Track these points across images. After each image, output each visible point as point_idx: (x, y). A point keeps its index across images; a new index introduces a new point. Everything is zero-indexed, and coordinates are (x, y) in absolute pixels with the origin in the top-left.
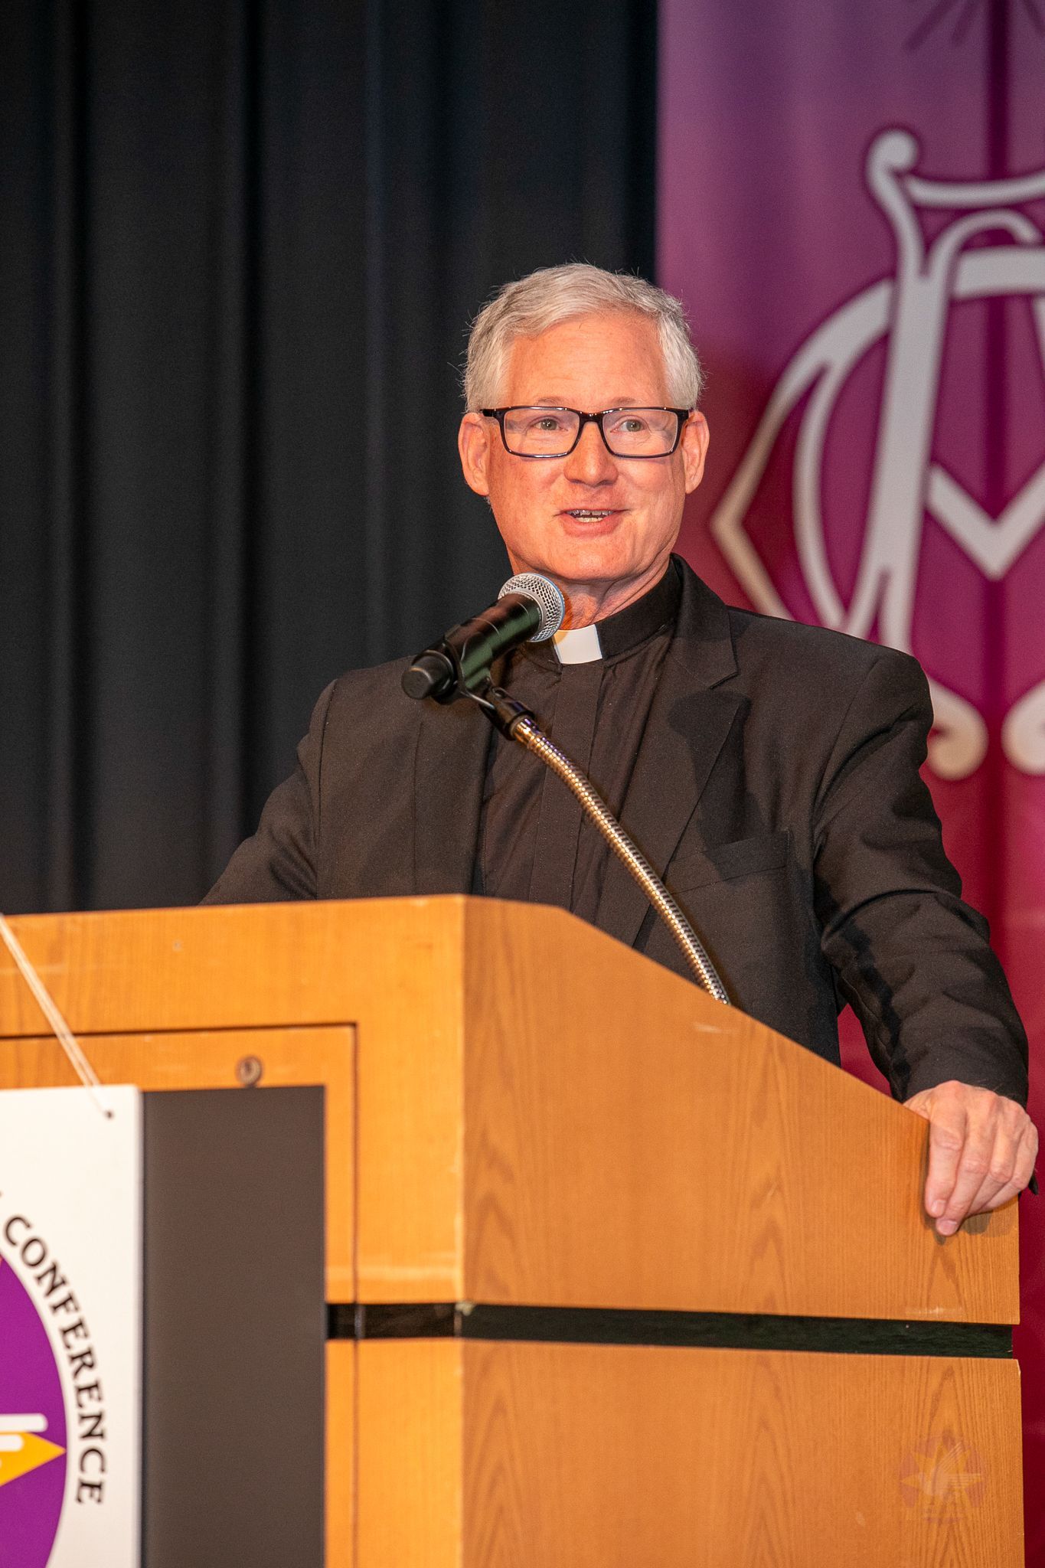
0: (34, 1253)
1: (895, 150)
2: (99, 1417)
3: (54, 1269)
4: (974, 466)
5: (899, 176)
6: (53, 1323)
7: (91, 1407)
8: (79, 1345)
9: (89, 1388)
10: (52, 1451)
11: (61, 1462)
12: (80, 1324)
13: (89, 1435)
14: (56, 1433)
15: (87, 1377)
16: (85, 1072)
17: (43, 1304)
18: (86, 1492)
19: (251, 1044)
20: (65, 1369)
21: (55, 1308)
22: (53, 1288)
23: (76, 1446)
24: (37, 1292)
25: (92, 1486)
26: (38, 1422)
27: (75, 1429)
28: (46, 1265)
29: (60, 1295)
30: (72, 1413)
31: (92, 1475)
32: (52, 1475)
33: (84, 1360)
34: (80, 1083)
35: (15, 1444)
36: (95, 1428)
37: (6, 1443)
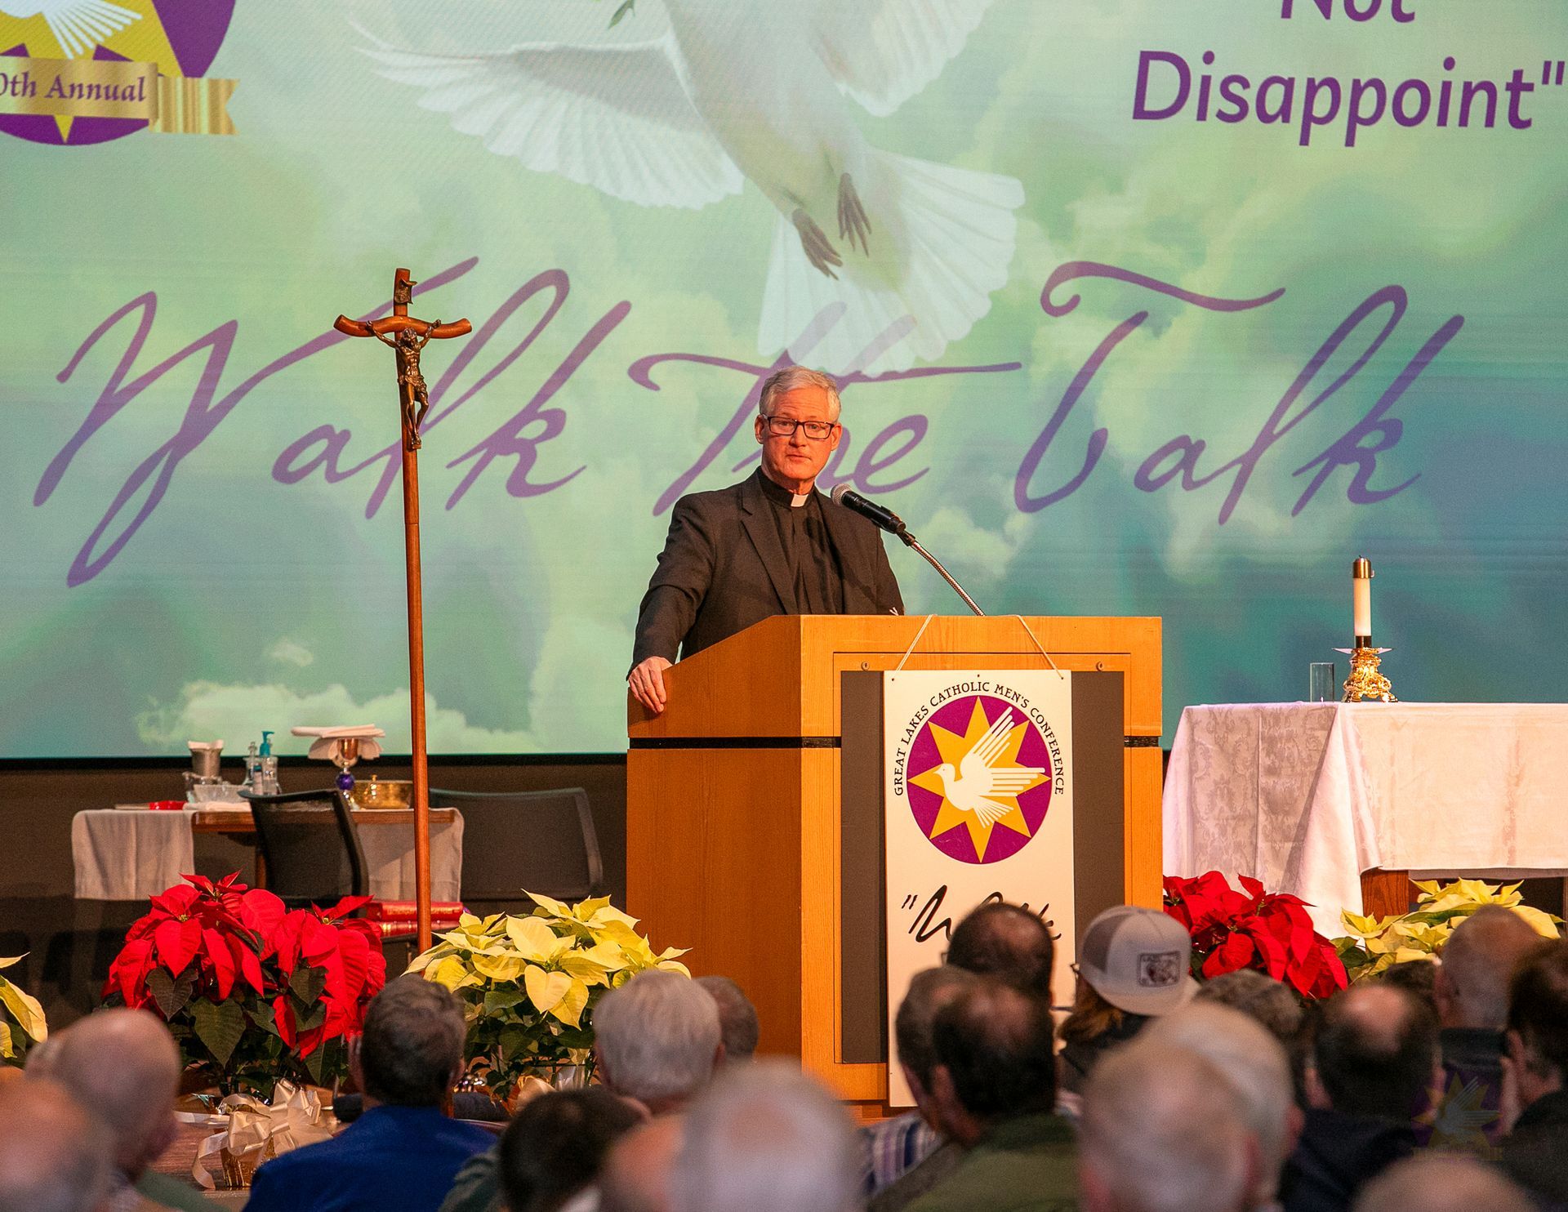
0: (1040, 719)
2: (1062, 769)
3: (1046, 724)
6: (1047, 741)
7: (1059, 766)
8: (1055, 748)
9: (1058, 760)
10: (1047, 779)
11: (1050, 781)
12: (1055, 741)
13: (1058, 774)
14: (1048, 773)
15: (1057, 757)
16: (1054, 667)
17: (1043, 735)
18: (1058, 791)
19: (1100, 658)
20: (1051, 755)
21: (1047, 736)
22: (1046, 730)
23: (1054, 777)
24: (1041, 731)
25: (1060, 789)
26: (1043, 770)
27: (1054, 772)
28: (1044, 723)
29: (1048, 733)
30: (1053, 767)
31: (1060, 786)
32: (1048, 785)
33: (1057, 752)
34: (1053, 669)
35: (1035, 776)
36: (1060, 772)
37: (1032, 776)
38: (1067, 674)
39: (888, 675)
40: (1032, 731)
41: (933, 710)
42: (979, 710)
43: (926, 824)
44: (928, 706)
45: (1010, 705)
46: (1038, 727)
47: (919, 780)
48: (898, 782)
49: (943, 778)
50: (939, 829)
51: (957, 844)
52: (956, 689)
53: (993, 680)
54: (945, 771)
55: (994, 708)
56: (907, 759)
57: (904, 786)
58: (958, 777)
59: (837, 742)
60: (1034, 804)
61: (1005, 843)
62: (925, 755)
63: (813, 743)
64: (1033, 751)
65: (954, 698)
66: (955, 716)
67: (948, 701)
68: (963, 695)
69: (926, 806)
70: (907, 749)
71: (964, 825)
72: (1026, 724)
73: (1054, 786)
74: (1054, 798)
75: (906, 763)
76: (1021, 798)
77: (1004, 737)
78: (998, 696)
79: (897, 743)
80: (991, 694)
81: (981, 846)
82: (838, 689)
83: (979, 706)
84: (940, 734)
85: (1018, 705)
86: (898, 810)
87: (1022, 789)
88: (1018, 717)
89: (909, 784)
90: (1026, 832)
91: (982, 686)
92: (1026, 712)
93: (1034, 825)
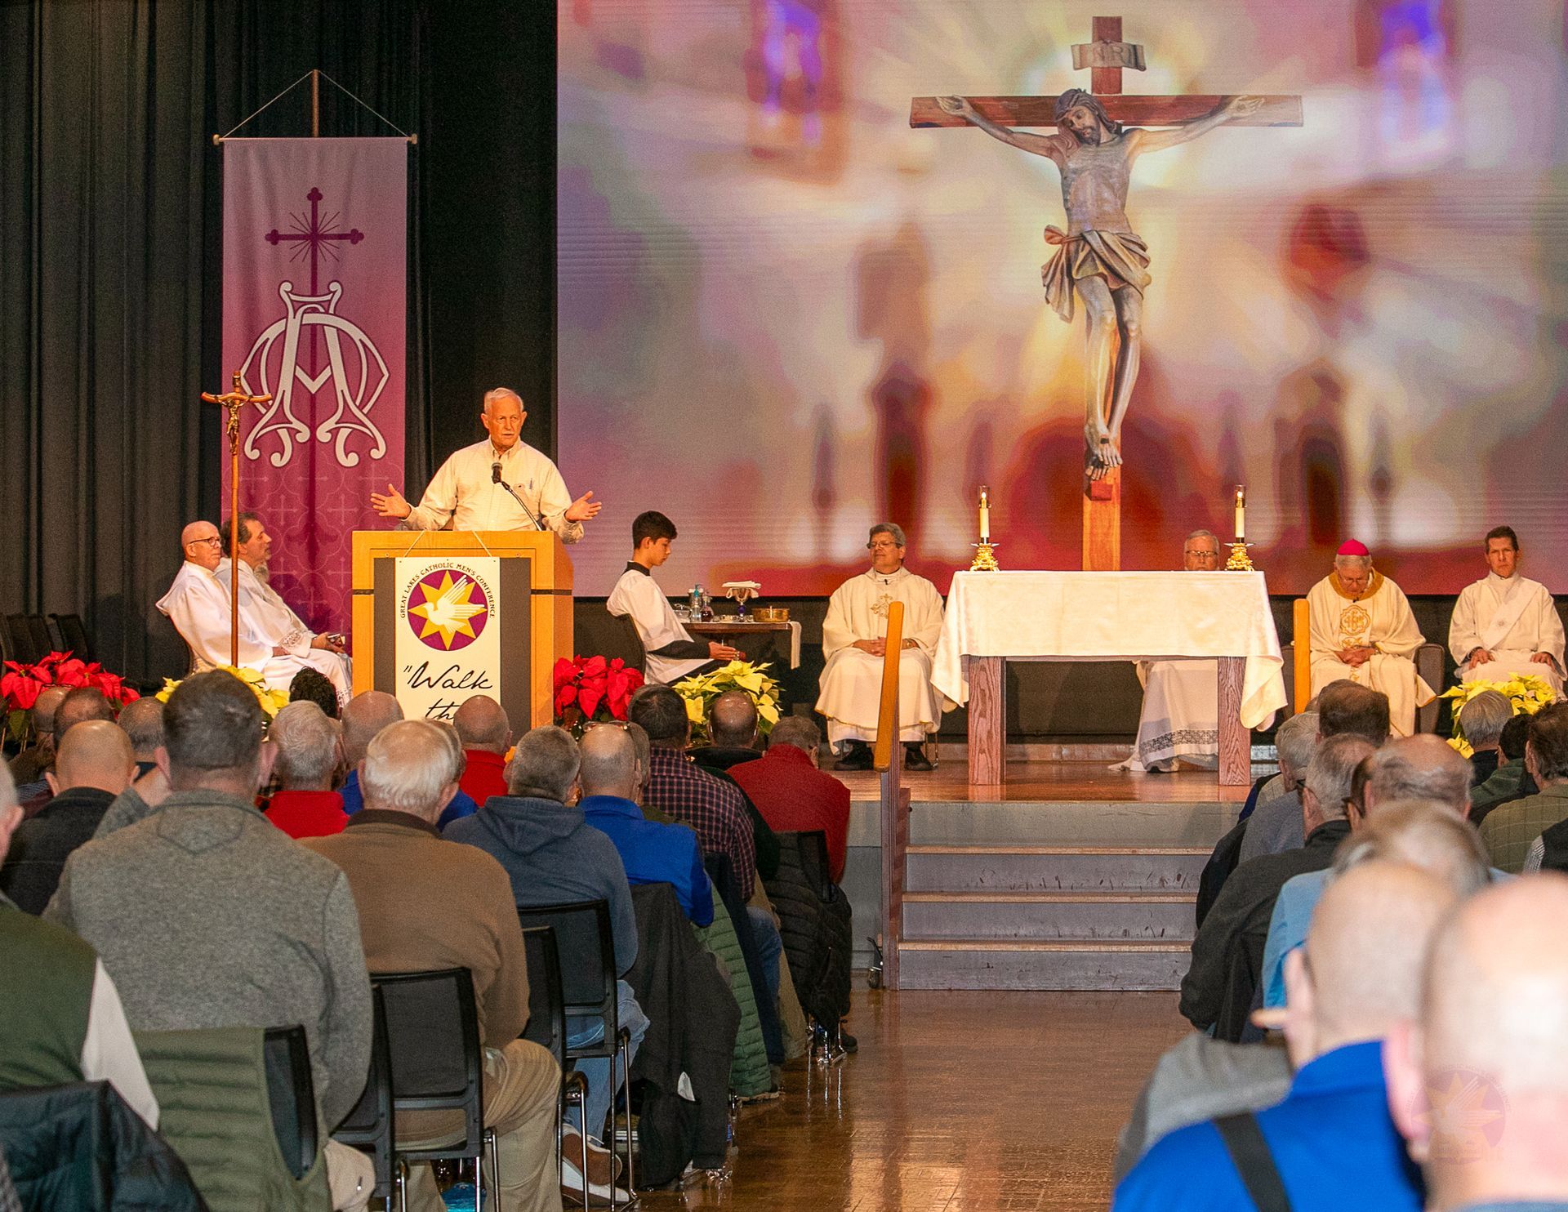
0: (482, 581)
1: (287, 286)
2: (494, 605)
4: (308, 368)
5: (287, 292)
6: (485, 592)
7: (492, 604)
8: (490, 595)
9: (491, 601)
10: (485, 610)
11: (487, 611)
12: (490, 591)
14: (486, 607)
15: (491, 599)
17: (483, 589)
19: (520, 551)
22: (485, 586)
23: (489, 609)
24: (482, 587)
25: (492, 615)
26: (483, 606)
27: (489, 607)
28: (484, 583)
29: (486, 588)
31: (492, 613)
32: (486, 613)
33: (491, 597)
34: (490, 556)
35: (479, 609)
36: (493, 607)
37: (477, 609)
38: (498, 560)
39: (398, 560)
40: (477, 587)
41: (422, 577)
42: (448, 576)
43: (418, 631)
44: (419, 574)
45: (463, 574)
46: (481, 585)
47: (415, 610)
48: (402, 611)
49: (427, 610)
50: (426, 633)
51: (435, 641)
52: (435, 566)
53: (455, 562)
54: (428, 606)
56: (407, 600)
57: (406, 613)
58: (436, 609)
59: (371, 592)
60: (478, 623)
61: (460, 641)
62: (417, 598)
63: (358, 592)
64: (477, 596)
65: (433, 571)
66: (435, 579)
67: (431, 572)
68: (439, 569)
69: (418, 623)
70: (408, 595)
71: (439, 632)
72: (473, 584)
73: (489, 613)
74: (489, 620)
75: (407, 602)
76: (471, 620)
77: (463, 589)
78: (458, 570)
79: (402, 592)
80: (454, 568)
81: (448, 643)
82: (373, 566)
84: (425, 588)
85: (469, 574)
86: (403, 626)
87: (471, 615)
88: (469, 580)
89: (409, 613)
91: (450, 565)
92: (474, 577)
93: (478, 632)
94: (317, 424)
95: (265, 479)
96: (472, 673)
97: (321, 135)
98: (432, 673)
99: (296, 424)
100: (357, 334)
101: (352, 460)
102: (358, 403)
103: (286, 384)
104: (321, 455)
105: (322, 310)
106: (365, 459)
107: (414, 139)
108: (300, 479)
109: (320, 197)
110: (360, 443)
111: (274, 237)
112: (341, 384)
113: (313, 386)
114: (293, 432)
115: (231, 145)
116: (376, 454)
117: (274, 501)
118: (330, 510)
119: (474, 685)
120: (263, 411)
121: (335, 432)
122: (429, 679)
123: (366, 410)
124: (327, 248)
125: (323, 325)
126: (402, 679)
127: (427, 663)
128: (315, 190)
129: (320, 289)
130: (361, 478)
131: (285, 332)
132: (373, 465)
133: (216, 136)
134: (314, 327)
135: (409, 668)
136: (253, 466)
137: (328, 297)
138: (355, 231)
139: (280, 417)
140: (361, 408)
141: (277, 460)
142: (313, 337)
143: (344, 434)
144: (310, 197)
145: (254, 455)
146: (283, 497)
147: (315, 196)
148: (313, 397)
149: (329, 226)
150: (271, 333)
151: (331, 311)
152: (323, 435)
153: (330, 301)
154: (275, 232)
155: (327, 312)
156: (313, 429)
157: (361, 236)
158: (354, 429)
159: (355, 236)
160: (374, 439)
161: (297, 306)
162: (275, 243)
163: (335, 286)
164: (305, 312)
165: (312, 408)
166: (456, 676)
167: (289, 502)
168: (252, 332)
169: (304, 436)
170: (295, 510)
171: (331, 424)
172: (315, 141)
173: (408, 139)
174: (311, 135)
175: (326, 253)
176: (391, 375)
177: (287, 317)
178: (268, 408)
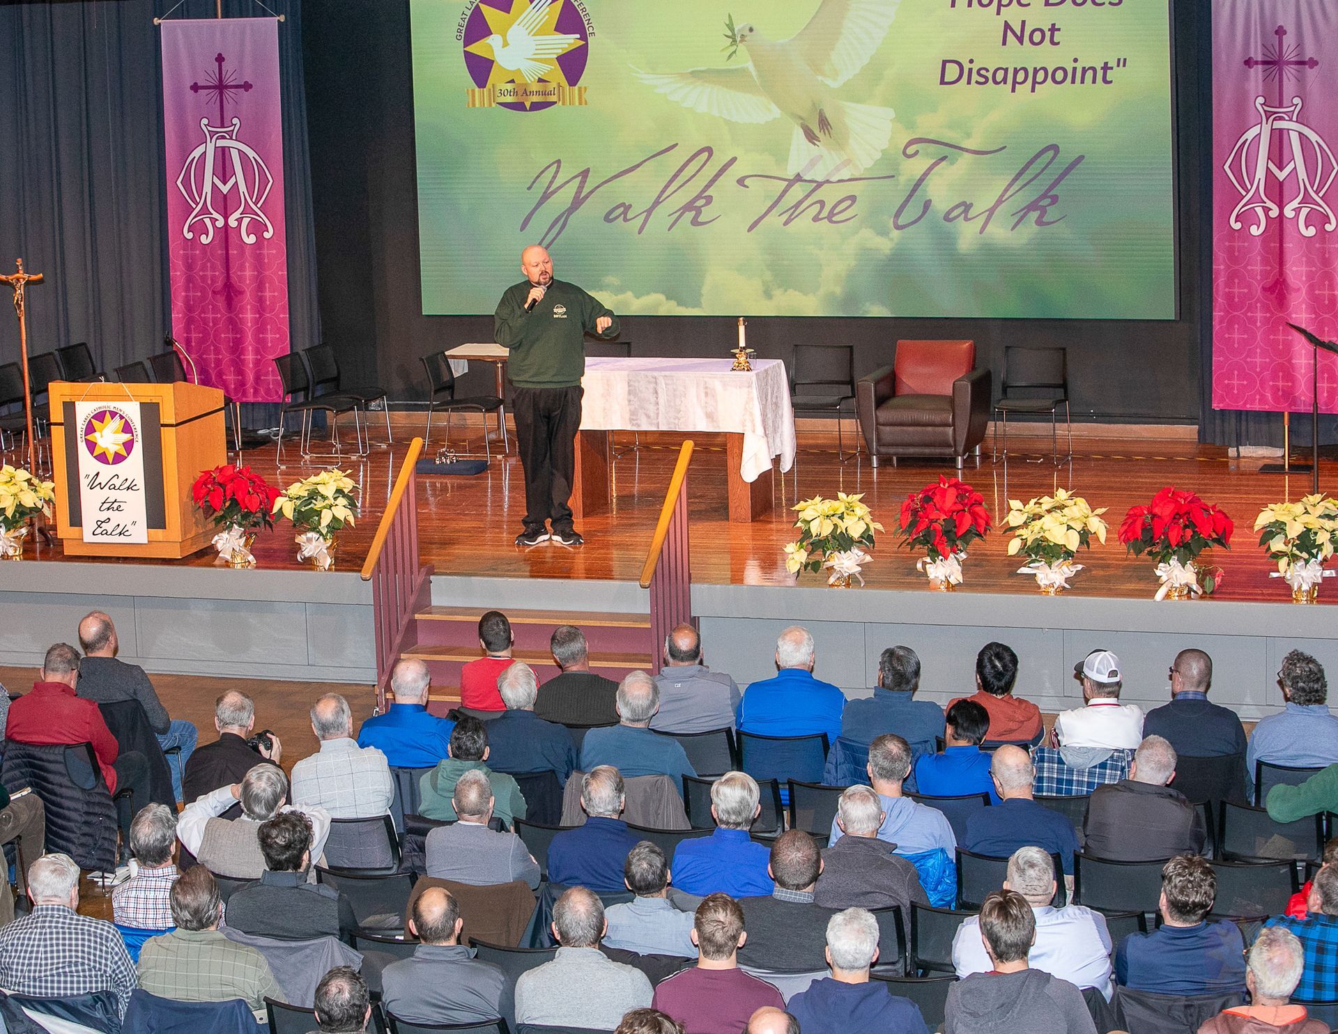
5: (205, 125)
6: (132, 425)
14: (133, 436)
23: (135, 437)
37: (127, 437)
38: (138, 403)
39: (77, 403)
40: (127, 422)
41: (92, 415)
42: (108, 416)
43: (92, 452)
44: (91, 413)
45: (117, 413)
46: (129, 421)
47: (89, 437)
49: (96, 437)
51: (102, 458)
52: (100, 408)
53: (111, 405)
54: (97, 434)
55: (113, 414)
58: (102, 436)
59: (62, 424)
60: (128, 446)
61: (118, 458)
62: (90, 429)
63: (54, 424)
64: (127, 428)
65: (99, 411)
66: (100, 416)
67: (97, 411)
68: (102, 410)
69: (91, 446)
70: (84, 427)
71: (104, 452)
72: (124, 420)
73: (135, 440)
74: (135, 444)
76: (124, 444)
77: (117, 424)
78: (114, 410)
79: (81, 425)
80: (112, 409)
81: (111, 459)
82: (62, 407)
83: (108, 413)
84: (95, 422)
85: (121, 413)
86: (82, 448)
87: (124, 441)
88: (122, 417)
90: (125, 454)
91: (108, 407)
92: (124, 415)
93: (129, 452)
94: (229, 213)
95: (198, 252)
96: (126, 480)
97: (222, 18)
98: (102, 479)
99: (215, 215)
100: (251, 154)
101: (251, 240)
102: (254, 200)
103: (207, 188)
104: (232, 235)
105: (228, 137)
106: (260, 238)
107: (282, 18)
108: (219, 252)
109: (223, 59)
110: (257, 228)
111: (195, 88)
112: (242, 188)
113: (225, 189)
114: (213, 221)
115: (165, 24)
116: (267, 235)
117: (204, 268)
118: (239, 273)
119: (128, 488)
120: (194, 206)
121: (240, 220)
122: (100, 484)
123: (259, 205)
124: (229, 94)
125: (229, 147)
126: (84, 483)
127: (98, 473)
128: (220, 55)
129: (227, 123)
130: (258, 252)
131: (205, 152)
132: (266, 243)
133: (156, 19)
134: (223, 148)
135: (87, 476)
136: (190, 243)
137: (232, 128)
138: (246, 82)
139: (205, 210)
140: (256, 204)
141: (205, 240)
142: (223, 154)
143: (246, 221)
144: (216, 60)
145: (189, 236)
146: (209, 264)
147: (220, 59)
148: (225, 196)
149: (230, 80)
150: (197, 153)
151: (234, 138)
152: (233, 223)
153: (233, 131)
154: (196, 84)
155: (231, 139)
156: (226, 219)
157: (251, 86)
158: (252, 218)
159: (247, 86)
160: (266, 225)
161: (212, 134)
162: (196, 91)
163: (235, 121)
164: (217, 139)
165: (225, 204)
166: (117, 482)
167: (213, 268)
168: (185, 152)
169: (220, 224)
170: (217, 273)
171: (237, 215)
172: (220, 21)
173: (278, 18)
174: (216, 17)
175: (230, 99)
176: (274, 181)
177: (206, 142)
178: (197, 204)
